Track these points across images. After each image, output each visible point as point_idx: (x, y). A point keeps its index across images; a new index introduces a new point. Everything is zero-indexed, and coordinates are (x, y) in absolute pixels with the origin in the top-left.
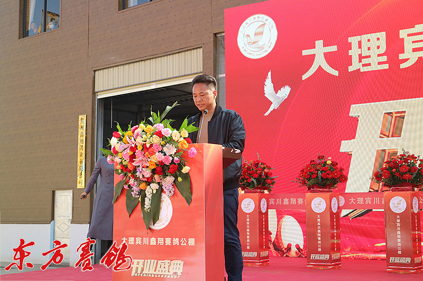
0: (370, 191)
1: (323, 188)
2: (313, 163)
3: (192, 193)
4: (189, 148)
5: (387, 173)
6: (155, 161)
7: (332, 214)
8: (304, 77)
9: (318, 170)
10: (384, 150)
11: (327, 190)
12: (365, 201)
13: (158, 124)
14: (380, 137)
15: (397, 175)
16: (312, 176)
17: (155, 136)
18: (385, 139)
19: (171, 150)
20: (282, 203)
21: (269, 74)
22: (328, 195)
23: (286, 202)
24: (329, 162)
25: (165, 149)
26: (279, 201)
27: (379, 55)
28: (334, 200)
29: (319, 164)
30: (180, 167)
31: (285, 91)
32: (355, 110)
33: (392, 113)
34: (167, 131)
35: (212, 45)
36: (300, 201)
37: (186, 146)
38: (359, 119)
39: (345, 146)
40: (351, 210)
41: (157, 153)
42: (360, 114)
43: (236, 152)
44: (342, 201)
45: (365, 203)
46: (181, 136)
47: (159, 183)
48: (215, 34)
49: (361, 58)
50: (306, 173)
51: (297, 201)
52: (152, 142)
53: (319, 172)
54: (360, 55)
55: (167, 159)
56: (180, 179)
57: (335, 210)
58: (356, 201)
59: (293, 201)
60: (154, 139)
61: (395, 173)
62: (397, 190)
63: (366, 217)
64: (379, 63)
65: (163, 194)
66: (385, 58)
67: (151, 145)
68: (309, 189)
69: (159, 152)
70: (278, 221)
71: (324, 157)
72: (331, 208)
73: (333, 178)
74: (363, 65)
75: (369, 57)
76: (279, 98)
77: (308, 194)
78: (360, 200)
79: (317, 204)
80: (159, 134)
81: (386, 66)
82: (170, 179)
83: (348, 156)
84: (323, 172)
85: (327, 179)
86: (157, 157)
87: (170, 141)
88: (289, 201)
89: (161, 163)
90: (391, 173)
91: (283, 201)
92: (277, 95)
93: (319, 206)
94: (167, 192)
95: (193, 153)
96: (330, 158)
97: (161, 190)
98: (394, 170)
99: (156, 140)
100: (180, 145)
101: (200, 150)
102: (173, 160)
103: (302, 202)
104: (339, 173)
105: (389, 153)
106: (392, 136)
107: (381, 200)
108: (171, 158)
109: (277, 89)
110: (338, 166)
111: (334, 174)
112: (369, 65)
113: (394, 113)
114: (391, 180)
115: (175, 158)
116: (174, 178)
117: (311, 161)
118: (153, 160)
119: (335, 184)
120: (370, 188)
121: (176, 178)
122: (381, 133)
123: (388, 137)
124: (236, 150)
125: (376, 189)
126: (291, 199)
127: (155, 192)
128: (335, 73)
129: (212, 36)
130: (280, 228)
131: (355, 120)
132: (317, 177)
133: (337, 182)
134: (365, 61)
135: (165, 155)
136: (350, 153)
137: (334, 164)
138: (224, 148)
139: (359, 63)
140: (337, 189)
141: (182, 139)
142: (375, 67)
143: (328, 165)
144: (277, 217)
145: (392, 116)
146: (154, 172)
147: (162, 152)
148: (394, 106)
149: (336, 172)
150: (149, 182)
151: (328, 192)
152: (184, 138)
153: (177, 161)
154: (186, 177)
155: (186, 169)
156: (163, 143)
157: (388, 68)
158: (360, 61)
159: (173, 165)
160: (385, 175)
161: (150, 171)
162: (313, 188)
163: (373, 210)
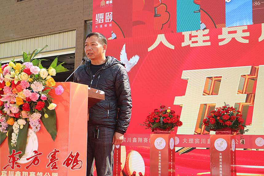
0: (195, 134)
1: (164, 130)
2: (156, 111)
3: (57, 129)
4: (56, 86)
5: (213, 120)
6: (22, 98)
7: (170, 150)
8: (150, 49)
9: (160, 117)
10: (206, 105)
11: (166, 132)
12: (194, 141)
13: (27, 62)
14: (204, 95)
15: (221, 122)
16: (156, 121)
17: (23, 73)
18: (207, 96)
19: (38, 87)
20: (132, 141)
21: (124, 46)
22: (167, 135)
23: (135, 140)
24: (169, 111)
25: (33, 86)
26: (129, 140)
27: (204, 35)
28: (172, 139)
29: (161, 112)
30: (47, 103)
31: (135, 59)
32: (186, 74)
33: (212, 77)
34: (36, 68)
35: (83, 28)
36: (146, 140)
37: (53, 83)
38: (188, 81)
39: (178, 101)
40: (181, 148)
41: (25, 90)
42: (189, 78)
43: (100, 93)
44: (178, 141)
45: (194, 143)
46: (49, 75)
47: (26, 119)
48: (86, 21)
49: (191, 37)
50: (151, 118)
51: (143, 140)
52: (20, 79)
53: (161, 118)
54: (190, 35)
55: (34, 96)
56: (46, 116)
57: (172, 148)
58: (188, 141)
59: (140, 140)
60: (22, 76)
61: (219, 120)
62: (220, 133)
63: (191, 153)
64: (204, 41)
65: (30, 130)
66: (208, 38)
67: (19, 82)
68: (153, 131)
69: (26, 89)
70: (127, 155)
71: (165, 106)
72: (169, 146)
73: (171, 123)
74: (193, 42)
75: (197, 36)
76: (131, 64)
77: (152, 135)
78: (191, 141)
79: (159, 143)
80: (28, 72)
81: (209, 44)
82: (37, 116)
83: (180, 108)
84: (164, 118)
85: (167, 124)
86: (25, 94)
87: (38, 78)
88: (137, 140)
89: (28, 99)
90: (216, 120)
91: (132, 140)
92: (129, 61)
93: (160, 144)
94: (34, 128)
95: (60, 91)
96: (169, 108)
97: (28, 126)
98: (218, 118)
99: (24, 77)
100: (47, 83)
101: (67, 88)
102: (40, 97)
103: (147, 141)
104: (176, 119)
105: (209, 106)
106: (212, 94)
107: (207, 141)
108: (38, 96)
109: (129, 57)
110: (176, 114)
111: (173, 120)
112: (197, 42)
113: (213, 78)
114: (216, 126)
115: (43, 95)
116: (40, 115)
117: (155, 110)
118: (20, 96)
119: (173, 127)
120: (195, 132)
121: (43, 114)
122: (204, 92)
123: (209, 95)
124: (100, 91)
125: (199, 133)
126: (139, 138)
127: (22, 127)
128: (172, 47)
129: (83, 22)
130: (128, 160)
131: (185, 82)
132: (160, 121)
133: (174, 126)
134: (194, 39)
135: (32, 92)
136: (181, 106)
137: (172, 112)
138: (89, 88)
139: (190, 40)
140: (174, 131)
141: (50, 77)
142: (201, 44)
143: (168, 113)
144: (126, 151)
145: (212, 80)
146: (21, 108)
147: (29, 88)
148: (214, 72)
149: (174, 119)
150: (16, 118)
151: (168, 133)
152: (52, 76)
153: (44, 98)
154: (53, 113)
155: (52, 106)
156: (30, 80)
157: (210, 45)
158: (190, 39)
159: (40, 102)
160: (212, 121)
161: (17, 107)
162: (156, 130)
163: (197, 148)
